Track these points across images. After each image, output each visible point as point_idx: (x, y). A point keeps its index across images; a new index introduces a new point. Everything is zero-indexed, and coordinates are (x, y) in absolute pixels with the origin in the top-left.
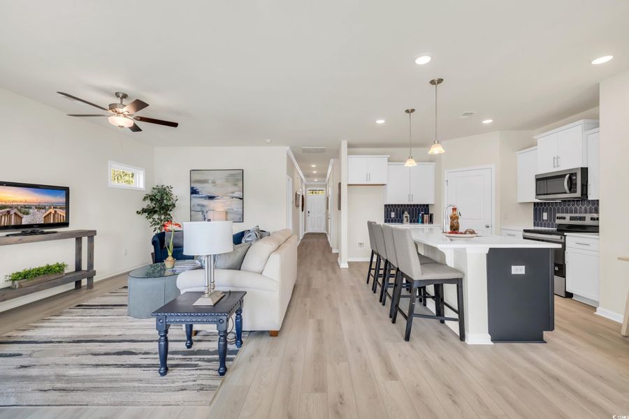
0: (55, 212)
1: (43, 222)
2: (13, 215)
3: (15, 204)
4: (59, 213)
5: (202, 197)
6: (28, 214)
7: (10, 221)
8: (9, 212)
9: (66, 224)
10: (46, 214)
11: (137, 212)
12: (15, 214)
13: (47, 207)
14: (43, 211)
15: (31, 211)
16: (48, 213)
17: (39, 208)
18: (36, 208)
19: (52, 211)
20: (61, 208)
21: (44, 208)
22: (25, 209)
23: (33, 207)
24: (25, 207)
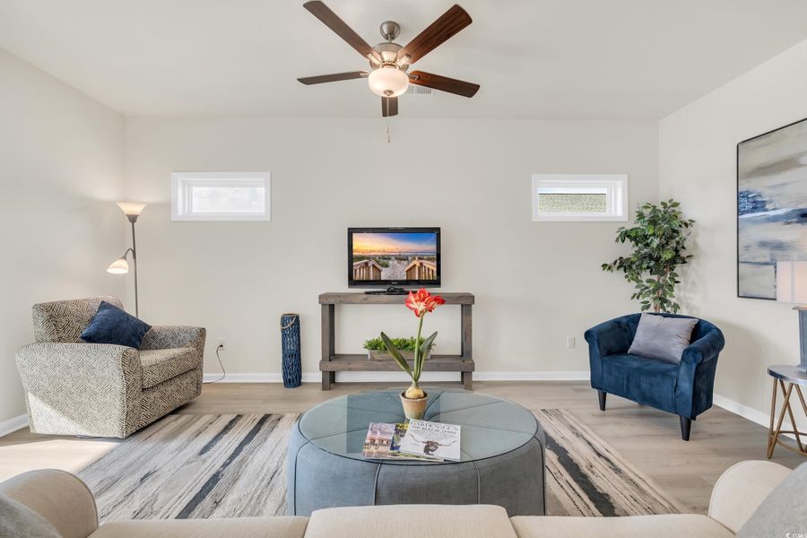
0: (421, 264)
1: (405, 278)
2: (371, 268)
3: (372, 254)
4: (427, 266)
5: (775, 219)
6: (387, 266)
7: (369, 274)
8: (366, 264)
9: (437, 283)
10: (409, 267)
11: (604, 266)
12: (374, 266)
13: (410, 258)
14: (406, 262)
15: (390, 262)
16: (411, 265)
17: (400, 258)
18: (396, 259)
19: (417, 262)
20: (428, 259)
21: (406, 259)
22: (384, 260)
23: (393, 258)
24: (384, 258)
